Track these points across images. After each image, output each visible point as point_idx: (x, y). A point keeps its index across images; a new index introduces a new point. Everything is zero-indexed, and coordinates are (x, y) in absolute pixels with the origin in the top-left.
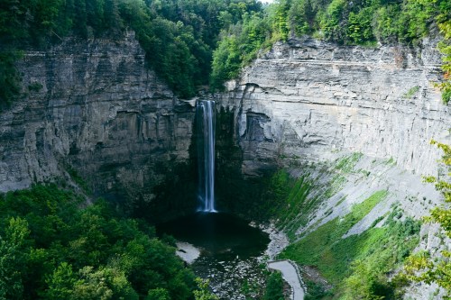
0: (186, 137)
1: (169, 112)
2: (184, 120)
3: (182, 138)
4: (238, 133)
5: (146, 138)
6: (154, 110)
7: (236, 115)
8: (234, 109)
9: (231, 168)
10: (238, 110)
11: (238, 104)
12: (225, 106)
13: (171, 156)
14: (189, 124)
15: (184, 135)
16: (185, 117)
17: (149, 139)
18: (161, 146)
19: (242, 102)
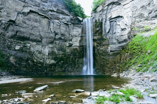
0: (78, 36)
1: (68, 22)
2: (77, 28)
3: (76, 36)
4: (105, 32)
5: (53, 31)
6: (58, 19)
7: (103, 23)
8: (102, 20)
9: (102, 50)
10: (104, 20)
11: (104, 17)
12: (97, 19)
13: (69, 44)
14: (80, 30)
15: (77, 35)
16: (78, 27)
17: (55, 32)
18: (63, 38)
19: (106, 15)
